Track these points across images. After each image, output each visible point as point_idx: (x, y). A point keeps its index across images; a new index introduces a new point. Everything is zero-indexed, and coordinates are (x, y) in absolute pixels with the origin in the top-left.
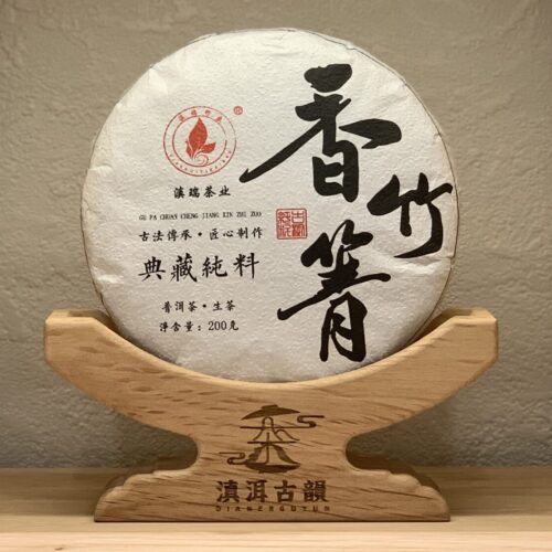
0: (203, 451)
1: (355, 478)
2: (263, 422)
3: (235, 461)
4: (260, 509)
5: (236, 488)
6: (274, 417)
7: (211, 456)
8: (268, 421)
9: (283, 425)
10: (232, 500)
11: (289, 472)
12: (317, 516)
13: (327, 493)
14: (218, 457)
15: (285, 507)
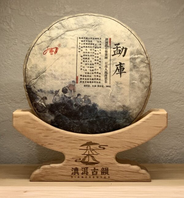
0: (67, 157)
1: (118, 167)
2: (87, 148)
3: (77, 161)
4: (86, 177)
5: (78, 170)
6: (91, 146)
7: (69, 159)
8: (89, 147)
9: (94, 148)
10: (76, 174)
11: (96, 165)
12: (106, 180)
13: (109, 172)
14: (72, 160)
15: (95, 177)
